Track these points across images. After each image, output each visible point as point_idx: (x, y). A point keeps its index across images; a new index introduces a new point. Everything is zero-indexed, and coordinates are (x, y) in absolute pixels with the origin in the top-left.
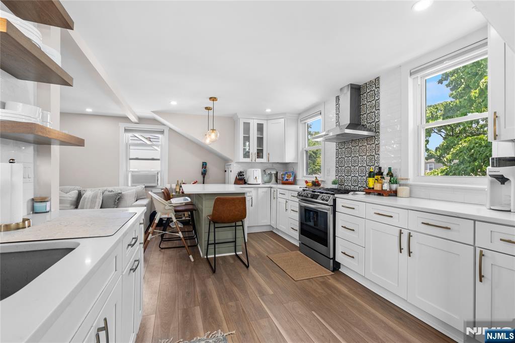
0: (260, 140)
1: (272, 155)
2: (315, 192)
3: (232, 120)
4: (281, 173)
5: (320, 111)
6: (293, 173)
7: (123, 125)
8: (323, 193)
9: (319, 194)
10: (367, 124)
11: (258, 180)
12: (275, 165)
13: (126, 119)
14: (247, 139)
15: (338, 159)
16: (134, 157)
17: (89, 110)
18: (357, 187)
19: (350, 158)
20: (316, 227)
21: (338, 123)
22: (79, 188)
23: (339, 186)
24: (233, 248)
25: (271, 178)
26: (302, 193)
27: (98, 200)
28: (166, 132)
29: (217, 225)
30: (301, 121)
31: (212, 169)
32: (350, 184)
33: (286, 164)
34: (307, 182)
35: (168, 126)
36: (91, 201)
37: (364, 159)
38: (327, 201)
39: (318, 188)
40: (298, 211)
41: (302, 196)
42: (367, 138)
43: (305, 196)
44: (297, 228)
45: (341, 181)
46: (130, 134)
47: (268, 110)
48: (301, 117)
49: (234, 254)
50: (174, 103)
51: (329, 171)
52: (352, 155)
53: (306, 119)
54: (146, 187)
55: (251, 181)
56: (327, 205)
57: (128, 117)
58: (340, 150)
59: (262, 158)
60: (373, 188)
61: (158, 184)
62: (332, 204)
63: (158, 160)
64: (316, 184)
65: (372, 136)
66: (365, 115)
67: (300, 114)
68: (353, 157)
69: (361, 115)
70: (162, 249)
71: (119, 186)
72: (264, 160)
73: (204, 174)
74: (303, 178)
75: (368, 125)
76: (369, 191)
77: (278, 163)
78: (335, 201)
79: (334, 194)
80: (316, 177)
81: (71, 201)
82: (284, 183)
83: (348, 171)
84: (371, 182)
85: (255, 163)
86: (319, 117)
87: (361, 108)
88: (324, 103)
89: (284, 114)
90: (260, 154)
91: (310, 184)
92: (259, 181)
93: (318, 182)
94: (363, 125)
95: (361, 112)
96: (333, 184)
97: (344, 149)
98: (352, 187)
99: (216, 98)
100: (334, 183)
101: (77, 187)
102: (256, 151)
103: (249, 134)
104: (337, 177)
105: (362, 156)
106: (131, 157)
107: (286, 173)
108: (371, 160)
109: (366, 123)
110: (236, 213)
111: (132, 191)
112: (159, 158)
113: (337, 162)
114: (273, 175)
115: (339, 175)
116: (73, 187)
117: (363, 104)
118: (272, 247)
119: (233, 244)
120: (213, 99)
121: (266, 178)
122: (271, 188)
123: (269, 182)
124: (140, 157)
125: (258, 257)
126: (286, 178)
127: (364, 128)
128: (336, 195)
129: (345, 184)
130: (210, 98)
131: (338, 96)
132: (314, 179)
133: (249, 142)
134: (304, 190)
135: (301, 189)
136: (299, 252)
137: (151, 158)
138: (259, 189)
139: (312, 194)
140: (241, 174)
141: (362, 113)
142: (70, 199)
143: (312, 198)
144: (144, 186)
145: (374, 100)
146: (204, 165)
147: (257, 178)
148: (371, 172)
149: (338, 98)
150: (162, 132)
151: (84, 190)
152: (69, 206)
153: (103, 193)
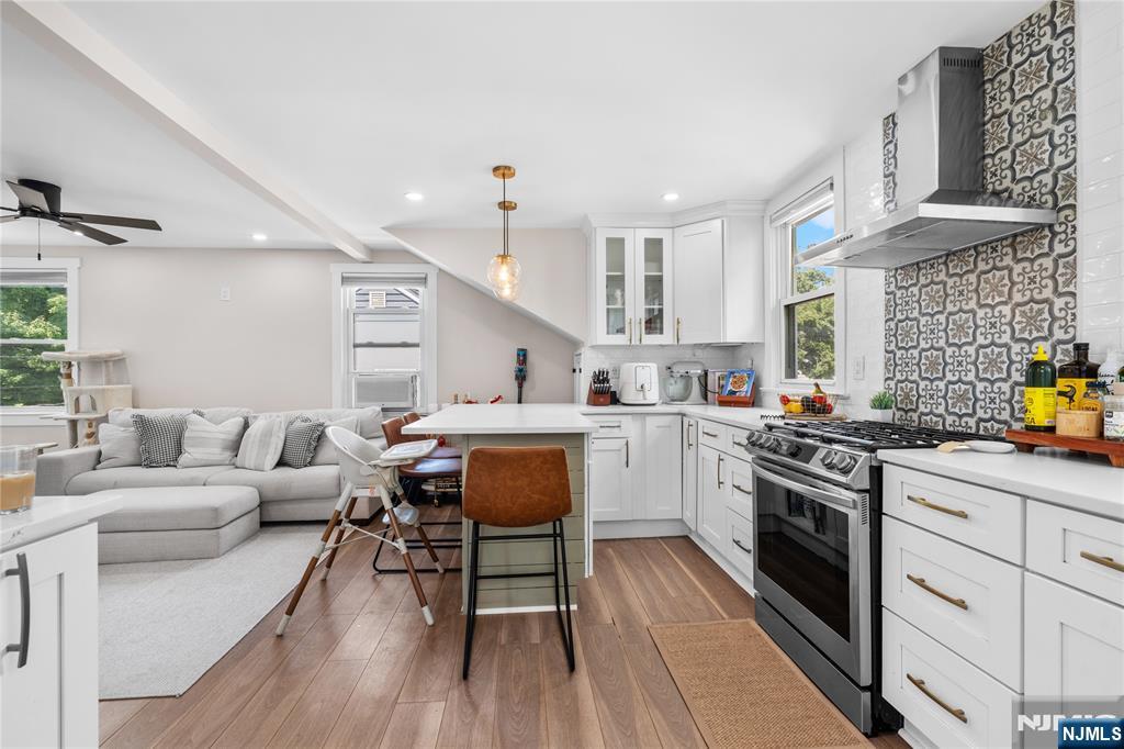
0: (654, 286)
1: (690, 325)
2: (804, 435)
3: (579, 234)
4: (718, 374)
5: (831, 178)
6: (751, 372)
7: (337, 269)
8: (830, 441)
9: (818, 444)
10: (1013, 186)
11: (647, 394)
12: (699, 353)
14: (616, 282)
15: (892, 325)
16: (365, 341)
17: (260, 238)
18: (972, 422)
19: (942, 318)
20: (819, 536)
21: (891, 147)
22: (245, 411)
23: (898, 414)
24: (551, 592)
25: (688, 388)
26: (761, 437)
27: (274, 439)
28: (432, 280)
29: (486, 530)
30: (771, 222)
31: (540, 367)
32: (941, 410)
33: (733, 348)
34: (785, 400)
35: (434, 266)
36: (261, 441)
37: (1002, 316)
38: (845, 472)
39: (822, 418)
40: (751, 490)
41: (762, 447)
42: (1016, 237)
43: (770, 449)
44: (749, 543)
45: (907, 396)
46: (353, 289)
47: (671, 197)
48: (772, 209)
49: (553, 608)
50: (415, 197)
51: (862, 366)
52: (950, 308)
53: (788, 213)
54: (384, 410)
55: (629, 396)
56: (848, 488)
57: (340, 250)
58: (899, 294)
59: (661, 333)
60: (1051, 429)
61: (414, 403)
62: (866, 485)
63: (417, 345)
64: (816, 406)
65: (1039, 227)
66: (1007, 155)
67: (767, 202)
68: (950, 314)
69: (984, 157)
70: (380, 572)
71: (331, 408)
72: (666, 338)
73: (521, 377)
74: (781, 387)
75: (1017, 189)
76: (1032, 440)
77: (708, 345)
78: (877, 473)
79: (873, 450)
80: (817, 385)
81: (224, 440)
82: (723, 403)
83: (933, 365)
84: (1040, 405)
85: (641, 346)
86: (828, 198)
87: (984, 134)
88: (841, 149)
89: (720, 204)
90: (653, 323)
91: (796, 407)
92: (653, 395)
93: (822, 399)
94: (996, 194)
95: (984, 148)
96: (874, 407)
97: (915, 290)
98: (950, 420)
99: (509, 168)
100: (880, 403)
101: (243, 410)
102: (642, 316)
103: (622, 267)
104: (892, 384)
105: (993, 307)
106: (358, 341)
107: (732, 373)
108: (1031, 320)
109: (1007, 183)
110: (536, 497)
111: (349, 419)
112: (416, 341)
113: (891, 335)
114: (695, 380)
115: (898, 376)
116: (234, 410)
117: (993, 116)
118: (672, 593)
119: (550, 581)
120: (503, 171)
121: (676, 388)
122: (683, 415)
123: (683, 398)
124: (375, 341)
125: (619, 629)
126: (730, 388)
127: (1001, 197)
128: (882, 454)
129: (922, 408)
130: (496, 169)
131: (893, 115)
132: (811, 392)
133: (623, 290)
134: (770, 428)
135: (761, 424)
136: (754, 624)
137: (399, 341)
138: (648, 419)
139: (791, 442)
140: (600, 378)
141: (989, 151)
142: (223, 436)
143: (793, 455)
144: (379, 409)
145: (1046, 86)
146: (523, 357)
147: (646, 386)
148: (1035, 365)
149: (891, 121)
150: (424, 281)
151: (255, 417)
152: (217, 450)
153: (291, 423)
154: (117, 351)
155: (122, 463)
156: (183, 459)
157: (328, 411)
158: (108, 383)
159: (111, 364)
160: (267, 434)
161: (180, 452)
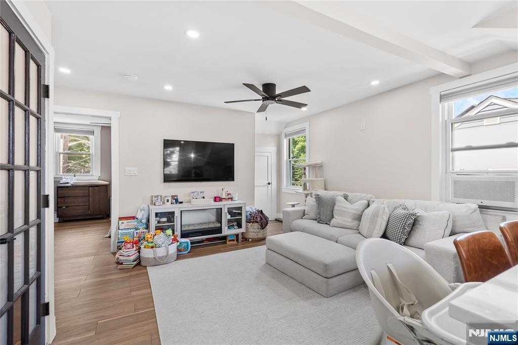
7: (436, 90)
13: (440, 76)
27: (379, 220)
36: (371, 219)
54: (481, 207)
57: (443, 73)
71: (430, 200)
81: (354, 214)
106: (456, 146)
142: (354, 212)
144: (475, 206)
151: (373, 201)
152: (350, 220)
153: (395, 208)
154: (319, 162)
155: (311, 218)
156: (333, 221)
157: (426, 203)
158: (316, 177)
159: (317, 168)
160: (375, 215)
161: (332, 217)
